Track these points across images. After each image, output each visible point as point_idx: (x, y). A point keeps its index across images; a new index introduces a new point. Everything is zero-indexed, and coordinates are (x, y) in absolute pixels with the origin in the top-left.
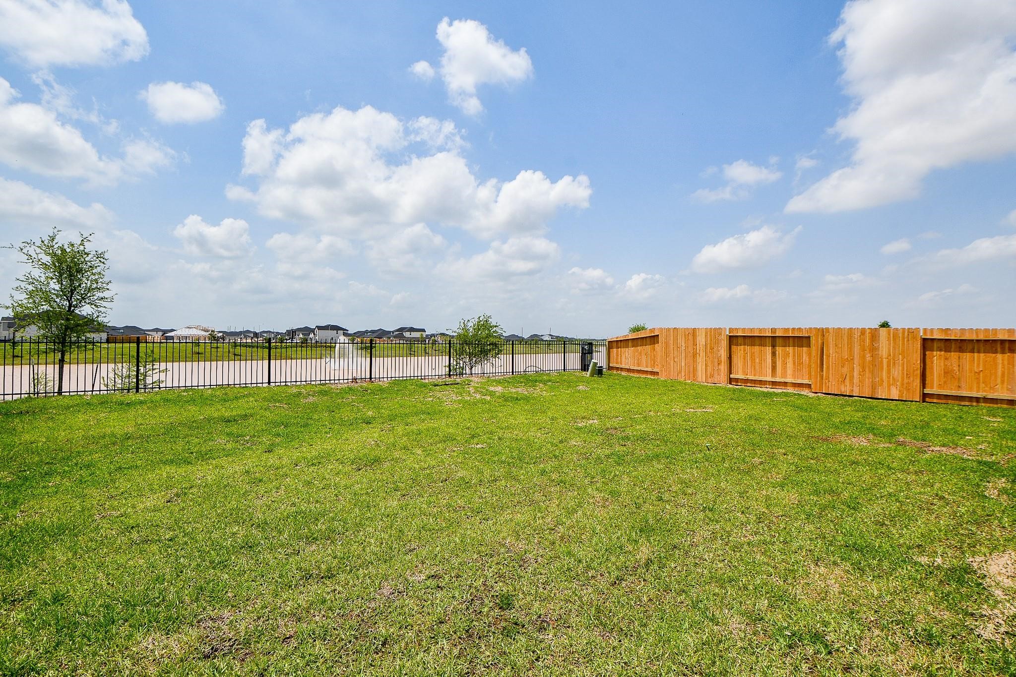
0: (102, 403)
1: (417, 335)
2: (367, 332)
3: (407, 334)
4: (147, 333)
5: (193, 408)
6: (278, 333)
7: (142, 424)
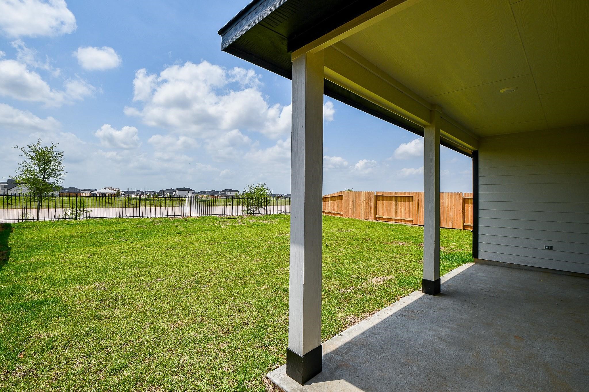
0: (60, 224)
1: (233, 194)
2: (206, 192)
3: (228, 193)
4: (81, 191)
5: (101, 227)
6: (156, 192)
7: (78, 232)
